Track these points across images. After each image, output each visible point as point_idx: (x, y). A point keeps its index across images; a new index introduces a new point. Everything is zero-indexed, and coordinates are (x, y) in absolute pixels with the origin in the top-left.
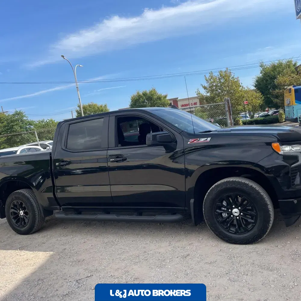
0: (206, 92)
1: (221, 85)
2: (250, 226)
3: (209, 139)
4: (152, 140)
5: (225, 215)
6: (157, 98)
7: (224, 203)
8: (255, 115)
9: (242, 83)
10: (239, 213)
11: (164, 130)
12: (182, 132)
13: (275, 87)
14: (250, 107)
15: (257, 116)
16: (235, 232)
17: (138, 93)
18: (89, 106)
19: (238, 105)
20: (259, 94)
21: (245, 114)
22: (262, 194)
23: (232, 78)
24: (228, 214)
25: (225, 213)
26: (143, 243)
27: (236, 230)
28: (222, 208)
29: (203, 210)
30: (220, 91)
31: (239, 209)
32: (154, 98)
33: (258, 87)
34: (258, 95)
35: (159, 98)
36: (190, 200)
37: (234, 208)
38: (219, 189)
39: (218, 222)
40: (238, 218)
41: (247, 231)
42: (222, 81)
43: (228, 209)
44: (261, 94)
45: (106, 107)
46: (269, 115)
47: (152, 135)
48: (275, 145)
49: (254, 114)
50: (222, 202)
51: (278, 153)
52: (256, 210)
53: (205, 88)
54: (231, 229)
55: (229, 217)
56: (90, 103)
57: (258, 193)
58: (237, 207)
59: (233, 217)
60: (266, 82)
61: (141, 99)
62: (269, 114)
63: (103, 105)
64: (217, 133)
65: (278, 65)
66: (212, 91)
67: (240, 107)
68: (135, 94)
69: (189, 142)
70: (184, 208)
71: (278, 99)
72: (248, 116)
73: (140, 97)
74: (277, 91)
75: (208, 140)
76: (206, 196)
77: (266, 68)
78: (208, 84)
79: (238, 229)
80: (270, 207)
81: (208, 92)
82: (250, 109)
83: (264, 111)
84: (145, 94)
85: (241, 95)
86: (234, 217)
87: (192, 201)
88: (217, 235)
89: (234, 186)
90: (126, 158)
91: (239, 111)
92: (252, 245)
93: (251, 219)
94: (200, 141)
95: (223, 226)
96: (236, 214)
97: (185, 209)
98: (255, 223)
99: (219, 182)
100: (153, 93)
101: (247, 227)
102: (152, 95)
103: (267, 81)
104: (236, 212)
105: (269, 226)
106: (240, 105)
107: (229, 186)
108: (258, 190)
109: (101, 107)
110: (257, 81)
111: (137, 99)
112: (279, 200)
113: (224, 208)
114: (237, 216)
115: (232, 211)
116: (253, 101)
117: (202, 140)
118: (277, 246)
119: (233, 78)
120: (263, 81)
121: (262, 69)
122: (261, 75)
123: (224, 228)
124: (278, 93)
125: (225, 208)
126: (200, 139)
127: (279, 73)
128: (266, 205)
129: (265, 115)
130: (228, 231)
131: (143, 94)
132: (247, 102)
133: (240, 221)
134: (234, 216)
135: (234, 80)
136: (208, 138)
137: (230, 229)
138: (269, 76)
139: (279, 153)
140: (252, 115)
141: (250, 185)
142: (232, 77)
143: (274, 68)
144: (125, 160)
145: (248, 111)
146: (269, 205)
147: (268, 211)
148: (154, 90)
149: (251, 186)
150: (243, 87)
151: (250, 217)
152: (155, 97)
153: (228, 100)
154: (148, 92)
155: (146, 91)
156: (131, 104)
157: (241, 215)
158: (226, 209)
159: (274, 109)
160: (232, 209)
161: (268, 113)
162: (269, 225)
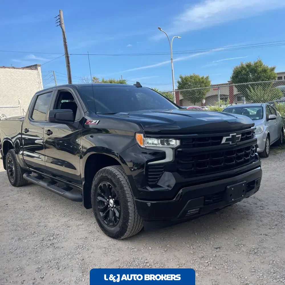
6: (262, 71)
10: (113, 205)
17: (242, 64)
18: (191, 77)
31: (113, 200)
32: (259, 71)
35: (265, 71)
37: (111, 198)
40: (112, 209)
45: (208, 79)
56: (192, 75)
61: (244, 71)
63: (205, 77)
68: (238, 65)
73: (243, 68)
84: (248, 66)
86: (110, 207)
87: (83, 183)
100: (258, 65)
102: (256, 67)
104: (111, 203)
109: (202, 78)
111: (239, 71)
131: (247, 66)
148: (259, 62)
152: (260, 69)
154: (252, 63)
155: (250, 63)
156: (232, 76)
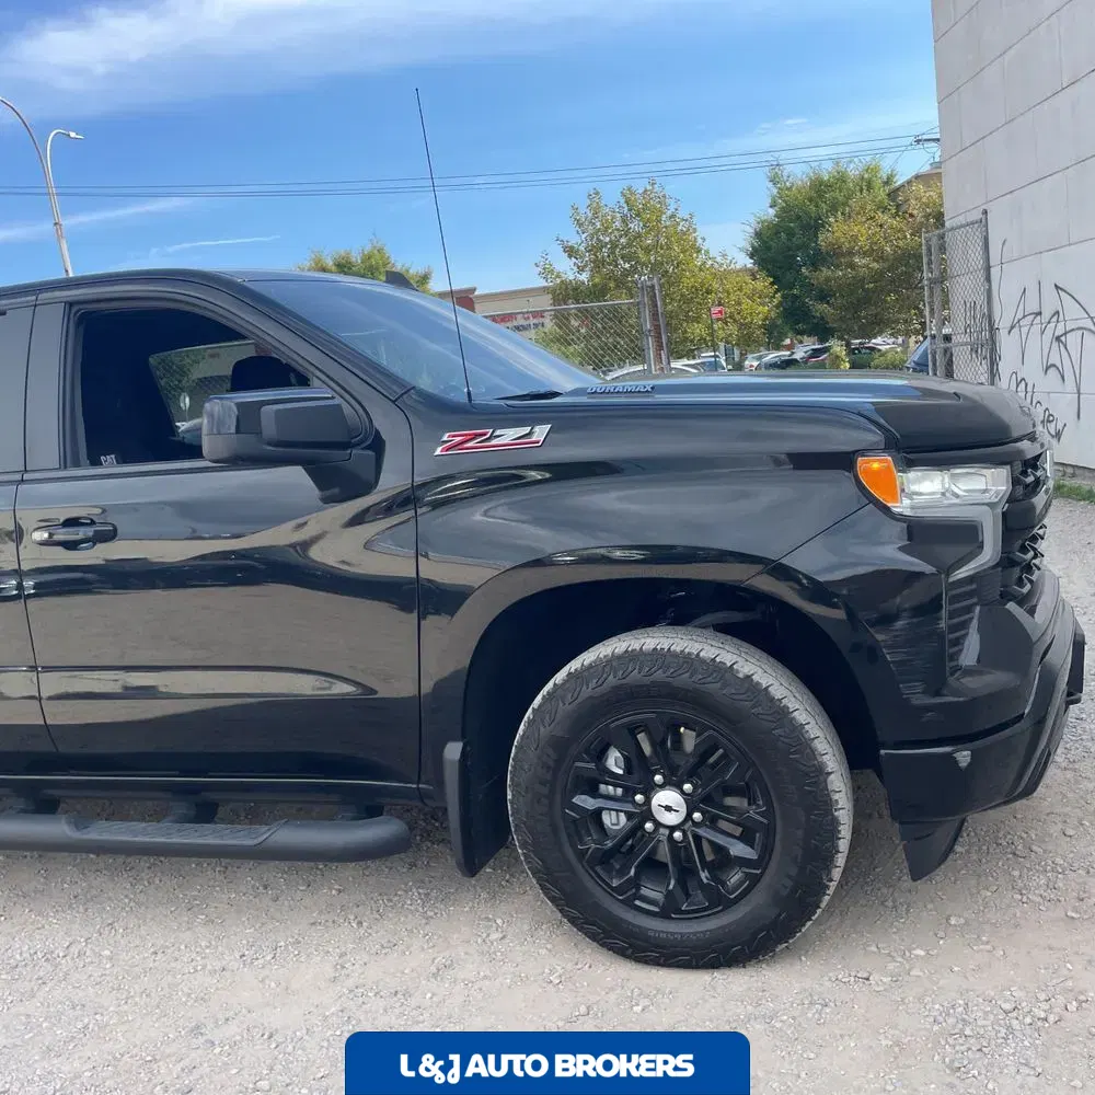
0: (575, 269)
1: (629, 245)
2: (735, 878)
3: (541, 432)
4: (233, 430)
5: (615, 821)
7: (614, 761)
8: (747, 363)
9: (704, 239)
10: (683, 810)
11: (316, 382)
12: (404, 396)
13: (818, 260)
14: (733, 329)
15: (755, 364)
16: (663, 908)
17: (318, 260)
19: (688, 319)
20: (763, 284)
21: (715, 356)
22: (801, 716)
23: (670, 218)
24: (630, 816)
25: (617, 811)
26: (204, 967)
27: (669, 895)
28: (602, 787)
29: (509, 797)
30: (627, 266)
31: (683, 793)
33: (763, 260)
34: (759, 285)
36: (443, 747)
37: (662, 787)
38: (586, 692)
39: (581, 855)
40: (677, 835)
41: (719, 901)
42: (635, 226)
43: (629, 792)
44: (772, 284)
46: (796, 360)
47: (239, 405)
48: (874, 465)
49: (743, 356)
50: (601, 755)
51: (886, 510)
52: (768, 803)
53: (571, 252)
54: (644, 891)
55: (635, 830)
57: (783, 713)
58: (673, 782)
59: (656, 830)
60: (789, 240)
62: (795, 357)
64: (584, 400)
65: (832, 180)
66: (598, 264)
67: (697, 330)
69: (440, 449)
70: (414, 786)
71: (828, 303)
72: (724, 364)
74: (825, 272)
75: (534, 439)
76: (522, 727)
77: (789, 189)
78: (584, 236)
79: (679, 894)
80: (839, 784)
81: (581, 270)
82: (731, 335)
83: (778, 347)
84: (344, 266)
85: (702, 284)
86: (662, 830)
87: (453, 751)
88: (573, 921)
89: (659, 675)
90: (115, 530)
91: (692, 341)
92: (742, 970)
93: (741, 838)
94: (494, 442)
95: (604, 881)
96: (671, 819)
97: (418, 788)
98: (762, 862)
99: (588, 657)
100: (375, 261)
101: (723, 884)
102: (372, 269)
103: (790, 234)
104: (668, 809)
105: (831, 880)
106: (697, 319)
107: (635, 676)
108: (780, 700)
110: (758, 235)
112: (883, 752)
113: (611, 788)
114: (672, 829)
115: (648, 801)
116: (743, 306)
117: (509, 435)
118: (865, 975)
119: (673, 216)
120: (777, 233)
121: (775, 191)
122: (772, 212)
123: (610, 887)
124: (828, 280)
125: (615, 786)
126: (498, 432)
127: (834, 209)
128: (821, 773)
129: (782, 362)
130: (629, 903)
131: (338, 266)
132: (720, 312)
133: (687, 848)
134: (658, 825)
135: (678, 224)
136: (537, 429)
137: (638, 889)
138: (799, 217)
139: (888, 509)
140: (736, 359)
141: (741, 675)
142: (669, 213)
143: (819, 188)
144: (109, 536)
145: (722, 345)
146: (832, 777)
147: (825, 804)
149: (748, 677)
150: (707, 252)
151: (738, 831)
153: (653, 287)
157: (695, 824)
158: (620, 791)
159: (812, 339)
160: (649, 790)
161: (793, 353)
162: (829, 872)
